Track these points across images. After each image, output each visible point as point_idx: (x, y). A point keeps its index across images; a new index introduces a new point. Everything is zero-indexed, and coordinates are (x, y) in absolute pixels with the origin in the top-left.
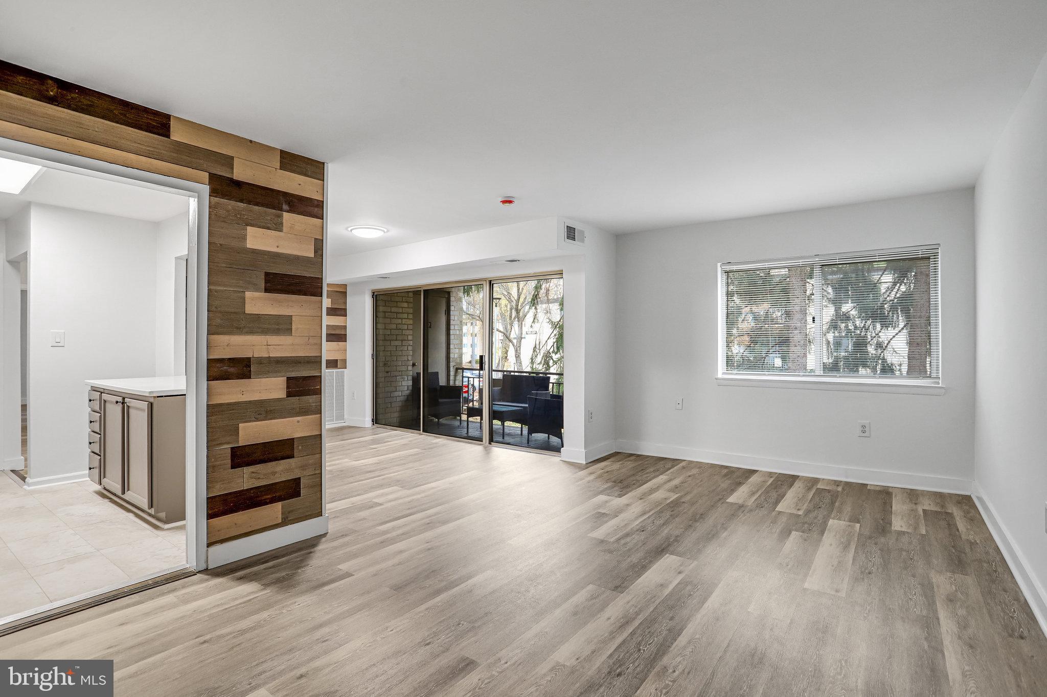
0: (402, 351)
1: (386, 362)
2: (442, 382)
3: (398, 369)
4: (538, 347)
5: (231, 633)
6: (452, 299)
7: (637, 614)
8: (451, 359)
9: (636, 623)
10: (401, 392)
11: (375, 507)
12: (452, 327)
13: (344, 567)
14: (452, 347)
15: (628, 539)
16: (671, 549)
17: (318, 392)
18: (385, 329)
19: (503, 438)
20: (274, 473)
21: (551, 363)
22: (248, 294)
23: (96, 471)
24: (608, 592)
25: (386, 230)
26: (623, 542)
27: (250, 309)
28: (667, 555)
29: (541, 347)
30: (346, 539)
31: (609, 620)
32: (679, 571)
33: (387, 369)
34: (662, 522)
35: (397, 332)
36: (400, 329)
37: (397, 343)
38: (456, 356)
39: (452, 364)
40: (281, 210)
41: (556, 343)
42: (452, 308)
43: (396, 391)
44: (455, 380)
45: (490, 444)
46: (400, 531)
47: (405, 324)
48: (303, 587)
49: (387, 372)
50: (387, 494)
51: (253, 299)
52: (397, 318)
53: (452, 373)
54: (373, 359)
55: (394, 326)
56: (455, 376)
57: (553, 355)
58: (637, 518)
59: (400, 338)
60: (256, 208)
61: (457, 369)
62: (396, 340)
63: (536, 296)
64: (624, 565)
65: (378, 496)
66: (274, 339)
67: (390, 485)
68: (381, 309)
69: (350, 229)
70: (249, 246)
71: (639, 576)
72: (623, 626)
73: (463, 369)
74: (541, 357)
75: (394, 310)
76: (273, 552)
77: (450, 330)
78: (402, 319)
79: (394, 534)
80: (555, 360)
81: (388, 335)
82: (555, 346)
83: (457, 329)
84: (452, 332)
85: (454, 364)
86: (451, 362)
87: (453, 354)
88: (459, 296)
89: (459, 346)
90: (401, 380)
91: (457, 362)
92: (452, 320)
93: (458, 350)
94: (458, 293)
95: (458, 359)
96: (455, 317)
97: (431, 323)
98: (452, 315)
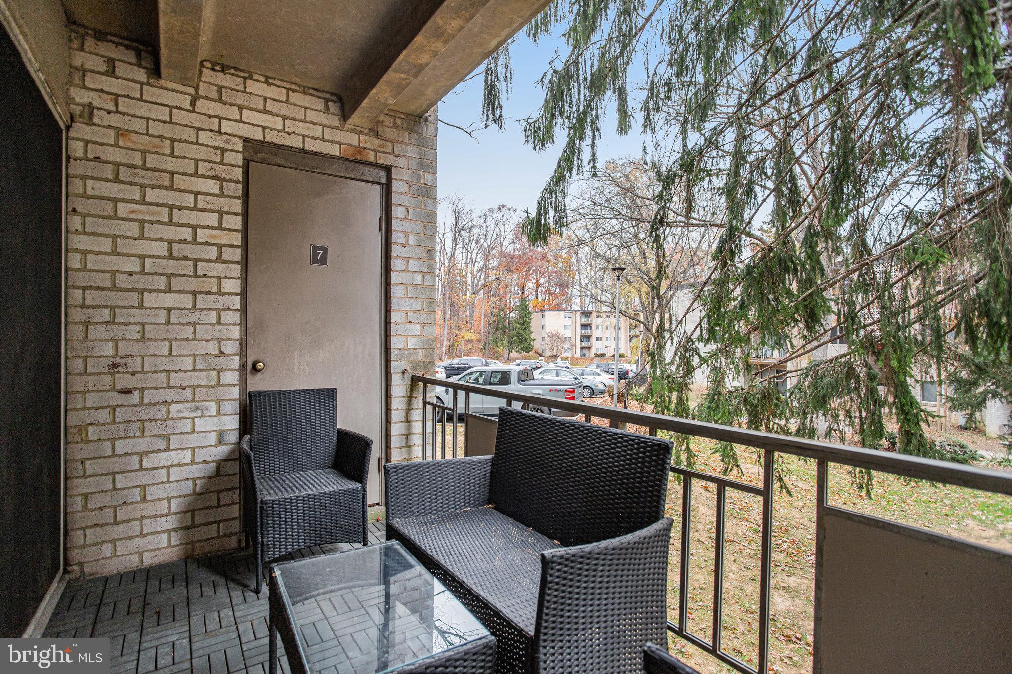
0: (194, 324)
1: (118, 360)
3: (177, 380)
4: (667, 327)
8: (394, 352)
12: (397, 264)
14: (395, 317)
21: (696, 361)
29: (673, 327)
33: (124, 381)
35: (171, 266)
38: (412, 343)
39: (396, 367)
41: (706, 320)
49: (128, 392)
53: (399, 389)
56: (410, 398)
57: (700, 346)
61: (414, 380)
73: (427, 382)
74: (673, 348)
77: (391, 271)
80: (703, 355)
82: (705, 326)
83: (416, 269)
84: (395, 278)
85: (404, 365)
86: (397, 361)
87: (402, 339)
88: (422, 181)
89: (424, 318)
90: (187, 414)
91: (415, 365)
92: (398, 244)
93: (418, 327)
94: (421, 173)
95: (419, 351)
96: (407, 238)
97: (325, 250)
98: (396, 231)
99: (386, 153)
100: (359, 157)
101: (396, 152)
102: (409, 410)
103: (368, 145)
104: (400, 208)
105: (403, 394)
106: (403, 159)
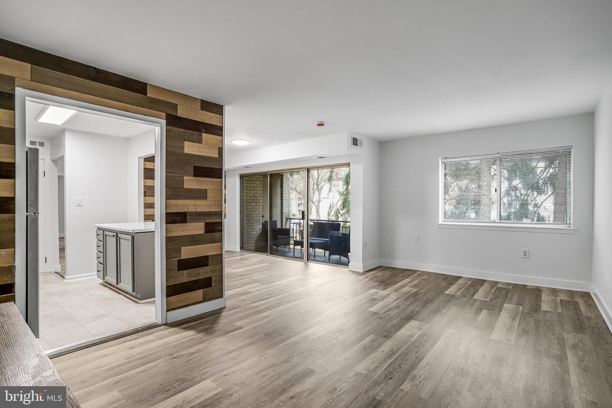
0: (256, 208)
1: (247, 215)
2: (279, 226)
3: (254, 218)
4: (332, 206)
5: (186, 354)
6: (284, 179)
7: (398, 350)
8: (284, 213)
9: (398, 354)
10: (256, 232)
11: (249, 294)
12: (284, 195)
13: (238, 324)
14: (284, 206)
15: (390, 312)
16: (415, 317)
17: (221, 231)
18: (247, 196)
19: (315, 258)
20: (198, 274)
21: (339, 215)
22: (185, 178)
23: (102, 273)
24: (382, 339)
25: (250, 141)
26: (387, 313)
27: (187, 186)
28: (412, 321)
29: (334, 206)
30: (237, 310)
31: (383, 353)
32: (419, 329)
33: (249, 219)
34: (408, 303)
35: (254, 198)
36: (255, 196)
37: (253, 204)
38: (286, 211)
39: (284, 216)
40: (202, 132)
41: (342, 204)
42: (284, 184)
43: (253, 231)
44: (286, 225)
45: (308, 261)
46: (265, 307)
47: (258, 193)
48: (218, 333)
49: (248, 221)
50: (255, 287)
51: (187, 180)
52: (254, 190)
53: (284, 221)
54: (241, 213)
55: (252, 195)
56: (286, 223)
57: (341, 211)
58: (394, 301)
59: (255, 201)
60: (189, 131)
61: (287, 219)
62: (253, 202)
63: (331, 177)
64: (389, 325)
65: (249, 289)
66: (198, 202)
67: (255, 282)
68: (245, 185)
69: (231, 140)
70: (185, 152)
71: (398, 331)
72: (390, 356)
73: (290, 219)
74: (334, 212)
75: (252, 185)
76: (198, 316)
78: (256, 190)
79: (262, 308)
80: (342, 214)
81: (249, 199)
82: (342, 205)
84: (284, 198)
87: (284, 210)
89: (288, 206)
90: (256, 225)
91: (287, 215)
92: (284, 191)
93: (287, 208)
96: (286, 189)
98: (284, 188)
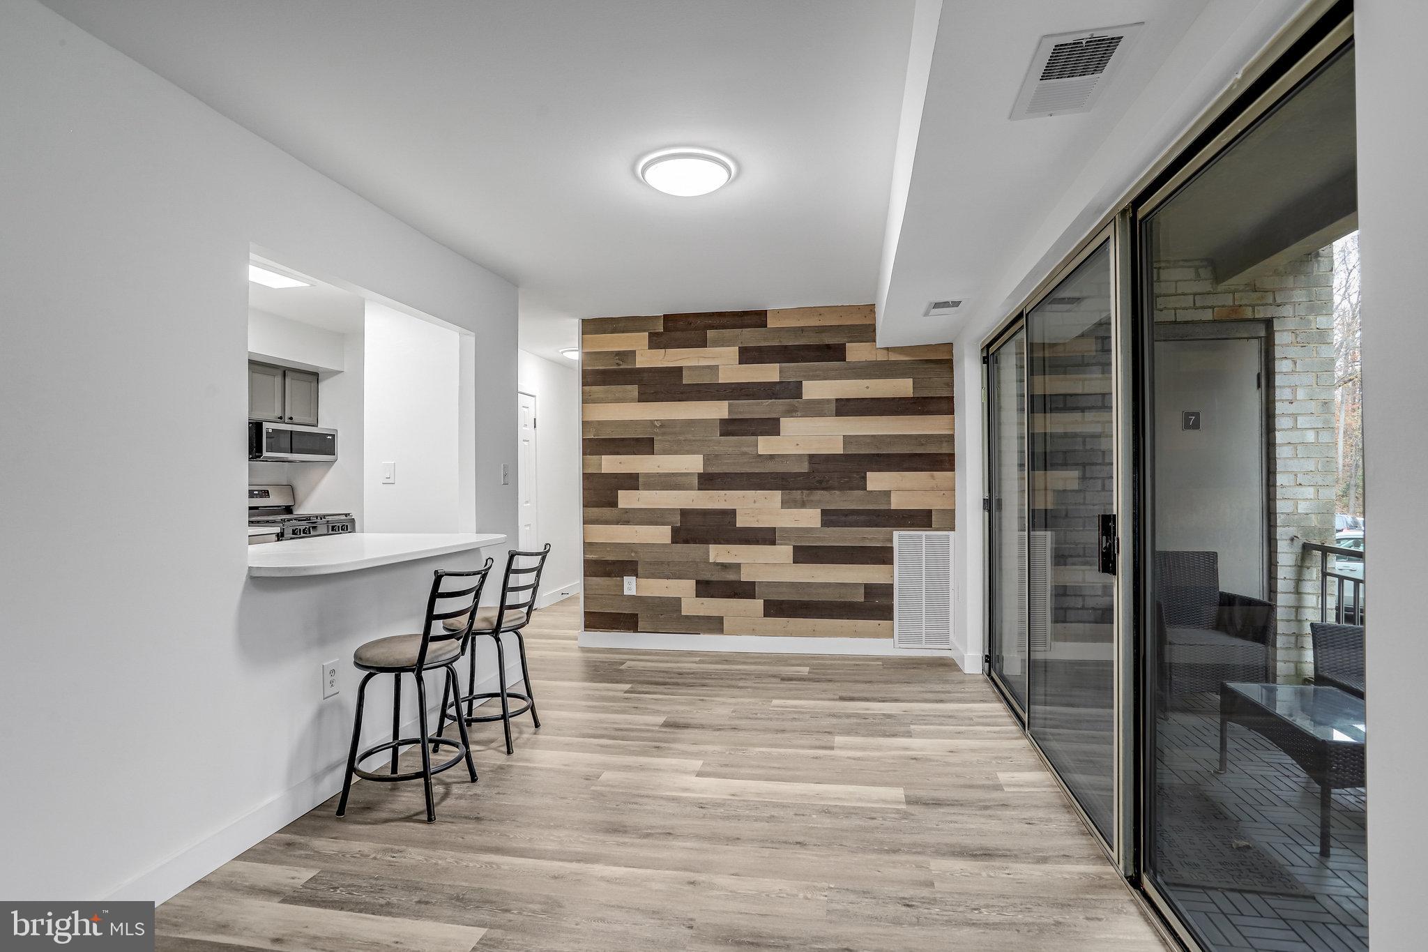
6: (1281, 338)
8: (1281, 517)
12: (1281, 423)
14: (1281, 479)
38: (1303, 507)
39: (1282, 533)
42: (1281, 366)
53: (1287, 557)
56: (1301, 566)
61: (1307, 549)
73: (1326, 551)
77: (1274, 430)
83: (1308, 426)
85: (1292, 531)
86: (1284, 526)
87: (1290, 503)
88: (1313, 326)
89: (1319, 479)
91: (1307, 531)
92: (1283, 401)
93: (1312, 490)
94: (1311, 318)
95: (1313, 516)
96: (1294, 392)
97: (1197, 415)
98: (1280, 387)
99: (1267, 304)
100: (1234, 317)
101: (1279, 301)
102: (1299, 580)
103: (1243, 302)
104: (1285, 362)
105: (1292, 563)
106: (1288, 306)
